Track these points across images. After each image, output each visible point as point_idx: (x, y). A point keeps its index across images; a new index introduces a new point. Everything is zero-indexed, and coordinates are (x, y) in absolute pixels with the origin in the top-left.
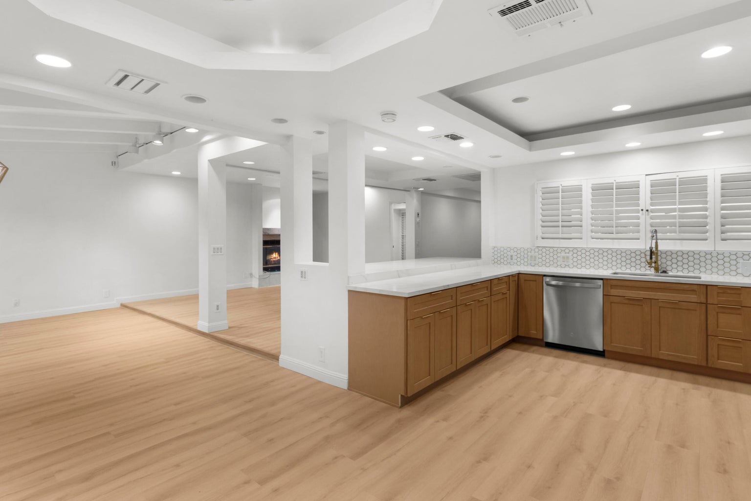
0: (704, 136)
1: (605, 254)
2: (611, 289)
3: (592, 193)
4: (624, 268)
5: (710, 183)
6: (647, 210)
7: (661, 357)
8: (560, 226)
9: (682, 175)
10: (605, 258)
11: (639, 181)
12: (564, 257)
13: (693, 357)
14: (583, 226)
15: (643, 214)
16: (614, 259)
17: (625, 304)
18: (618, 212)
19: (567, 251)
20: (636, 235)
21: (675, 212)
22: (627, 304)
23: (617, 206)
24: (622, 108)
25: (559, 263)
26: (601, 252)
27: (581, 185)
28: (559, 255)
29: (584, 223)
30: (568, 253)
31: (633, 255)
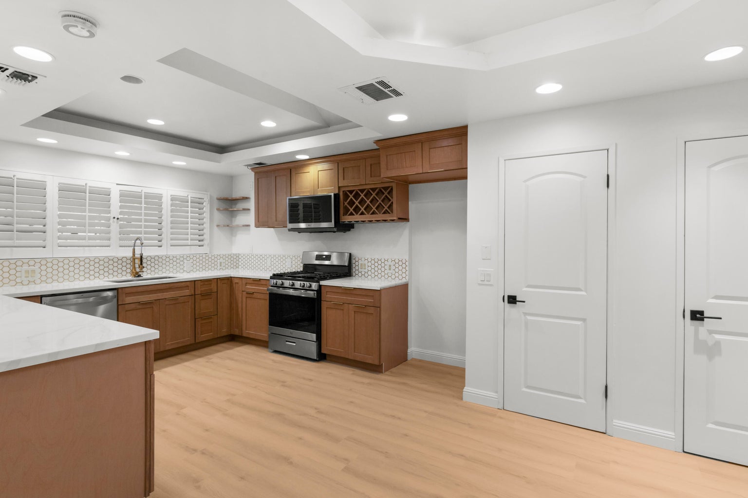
0: (173, 164)
1: (82, 263)
2: (126, 297)
3: (59, 194)
4: (120, 275)
5: (164, 200)
6: (118, 219)
7: (167, 348)
8: (15, 231)
9: (145, 190)
10: (82, 268)
11: (110, 189)
12: (27, 272)
13: (188, 340)
14: (48, 231)
15: (114, 222)
16: (92, 268)
17: (140, 309)
18: (91, 218)
19: (32, 263)
20: (105, 242)
21: (141, 222)
22: (141, 309)
23: (90, 211)
24: (155, 123)
25: (18, 280)
26: (77, 261)
27: (45, 182)
28: (18, 269)
29: (48, 228)
30: (34, 266)
31: (111, 262)
